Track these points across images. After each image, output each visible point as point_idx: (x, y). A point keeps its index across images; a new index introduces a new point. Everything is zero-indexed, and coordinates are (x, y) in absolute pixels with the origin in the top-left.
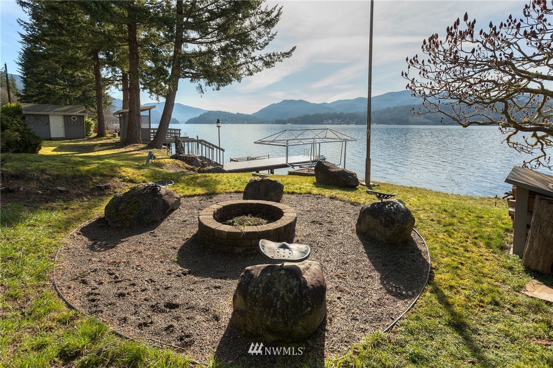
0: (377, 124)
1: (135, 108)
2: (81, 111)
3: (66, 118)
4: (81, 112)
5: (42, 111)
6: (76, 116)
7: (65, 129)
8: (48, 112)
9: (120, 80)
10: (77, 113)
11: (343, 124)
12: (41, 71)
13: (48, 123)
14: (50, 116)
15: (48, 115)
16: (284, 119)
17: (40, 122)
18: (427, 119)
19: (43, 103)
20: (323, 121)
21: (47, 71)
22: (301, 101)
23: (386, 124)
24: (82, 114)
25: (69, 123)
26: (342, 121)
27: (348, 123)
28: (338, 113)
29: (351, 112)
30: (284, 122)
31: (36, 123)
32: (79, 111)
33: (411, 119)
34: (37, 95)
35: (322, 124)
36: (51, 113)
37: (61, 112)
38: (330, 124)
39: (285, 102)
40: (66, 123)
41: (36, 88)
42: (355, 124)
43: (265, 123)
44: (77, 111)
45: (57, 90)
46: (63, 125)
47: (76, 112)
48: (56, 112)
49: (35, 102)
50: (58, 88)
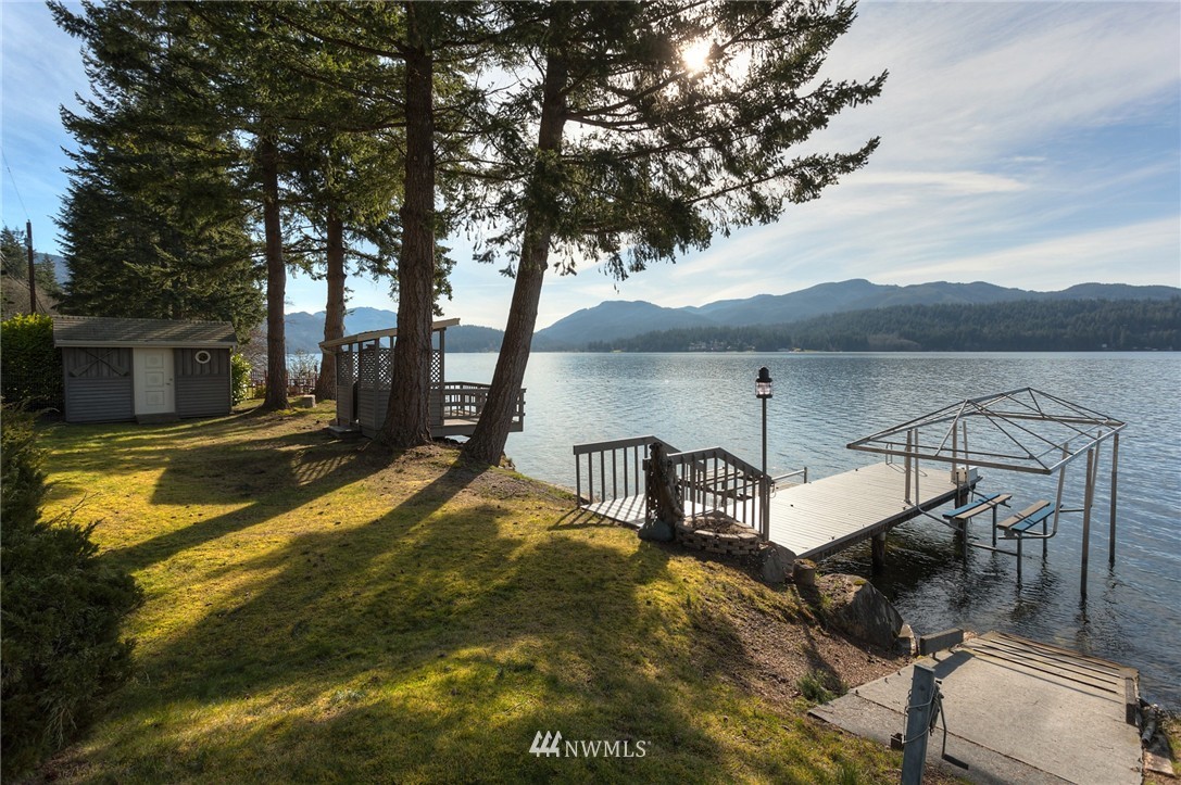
0: (802, 350)
1: (420, 329)
2: (224, 335)
3: (181, 355)
4: (221, 340)
5: (114, 338)
6: (210, 350)
7: (176, 388)
8: (129, 339)
9: (321, 249)
10: (212, 342)
11: (730, 350)
12: (110, 240)
13: (129, 374)
14: (135, 352)
15: (130, 350)
16: (605, 341)
17: (105, 371)
18: (906, 338)
19: (113, 314)
20: (688, 345)
21: (125, 236)
22: (640, 304)
23: (820, 349)
24: (226, 344)
25: (189, 372)
26: (729, 344)
27: (741, 349)
28: (719, 327)
29: (745, 325)
30: (607, 348)
31: (94, 372)
32: (218, 337)
33: (872, 339)
34: (99, 294)
35: (687, 351)
36: (140, 342)
37: (167, 339)
38: (703, 350)
39: (607, 305)
40: (180, 372)
41: (99, 278)
42: (757, 350)
43: (566, 351)
44: (213, 335)
45: (156, 277)
46: (172, 377)
47: (209, 337)
48: (152, 339)
49: (93, 310)
50: (158, 272)
